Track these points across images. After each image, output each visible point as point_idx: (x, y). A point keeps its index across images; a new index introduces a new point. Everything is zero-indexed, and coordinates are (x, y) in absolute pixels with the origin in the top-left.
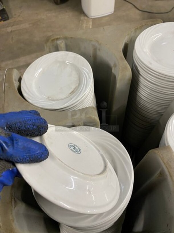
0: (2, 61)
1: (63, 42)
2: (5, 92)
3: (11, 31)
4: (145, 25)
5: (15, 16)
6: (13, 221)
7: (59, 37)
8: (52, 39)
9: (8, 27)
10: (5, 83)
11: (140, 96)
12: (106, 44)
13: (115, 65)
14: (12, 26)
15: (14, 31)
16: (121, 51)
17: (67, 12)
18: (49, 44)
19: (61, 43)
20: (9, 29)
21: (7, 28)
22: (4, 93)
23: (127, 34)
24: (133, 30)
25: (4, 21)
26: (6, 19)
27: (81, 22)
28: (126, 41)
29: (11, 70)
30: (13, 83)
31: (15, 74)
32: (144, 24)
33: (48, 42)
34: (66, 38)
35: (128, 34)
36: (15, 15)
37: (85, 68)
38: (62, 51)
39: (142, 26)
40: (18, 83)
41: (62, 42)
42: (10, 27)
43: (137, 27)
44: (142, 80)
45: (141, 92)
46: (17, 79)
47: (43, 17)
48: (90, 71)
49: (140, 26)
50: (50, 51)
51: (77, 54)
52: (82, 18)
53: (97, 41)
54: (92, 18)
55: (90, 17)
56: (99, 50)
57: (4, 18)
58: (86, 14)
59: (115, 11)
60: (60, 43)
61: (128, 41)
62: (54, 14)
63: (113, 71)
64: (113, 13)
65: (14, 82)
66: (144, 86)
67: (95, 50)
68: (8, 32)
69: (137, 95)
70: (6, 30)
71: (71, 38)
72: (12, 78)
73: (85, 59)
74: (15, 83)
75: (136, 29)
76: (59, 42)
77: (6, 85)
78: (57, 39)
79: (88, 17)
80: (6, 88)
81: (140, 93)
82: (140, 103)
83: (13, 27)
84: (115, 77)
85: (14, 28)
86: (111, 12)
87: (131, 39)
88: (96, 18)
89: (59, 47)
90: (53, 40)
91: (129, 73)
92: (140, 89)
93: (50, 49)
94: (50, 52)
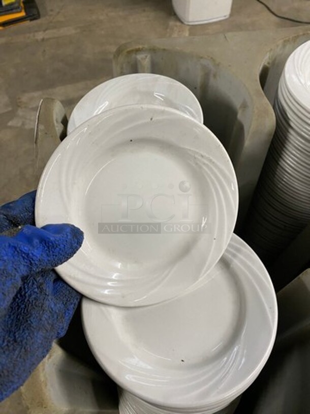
0: (24, 92)
1: (148, 57)
2: (38, 141)
3: (43, 40)
4: (304, 34)
5: (51, 13)
6: (46, 386)
7: (141, 47)
8: (128, 50)
9: (36, 31)
10: (39, 124)
11: (284, 167)
12: (230, 66)
13: (244, 106)
14: (45, 31)
15: (48, 39)
16: (257, 80)
17: (144, 11)
18: (121, 59)
19: (144, 59)
20: (40, 36)
21: (36, 34)
22: (36, 143)
23: (269, 49)
24: (280, 42)
25: (31, 20)
26: (35, 16)
27: (168, 30)
28: (266, 64)
29: (49, 101)
30: (54, 125)
31: (57, 110)
32: (301, 33)
33: (120, 56)
34: (153, 50)
35: (271, 50)
36: (52, 10)
37: (188, 107)
38: (144, 72)
39: (298, 36)
40: (62, 126)
41: (146, 57)
42: (41, 33)
43: (287, 39)
44: (291, 137)
45: (286, 160)
46: (60, 120)
47: (101, 18)
48: (198, 113)
49: (294, 35)
50: (122, 72)
51: (175, 81)
52: (172, 23)
53: (212, 58)
54: (188, 25)
55: (186, 23)
56: (215, 76)
57: (31, 14)
58: (180, 17)
59: (231, 15)
60: (142, 59)
61: (269, 63)
62: (121, 13)
63: (239, 116)
64: (227, 17)
65: (56, 124)
66: (295, 147)
67: (207, 76)
68: (37, 41)
69: (278, 164)
70: (34, 36)
71: (164, 50)
72: (52, 117)
73: (189, 90)
74: (57, 127)
75: (286, 42)
76: (140, 57)
77: (39, 127)
78: (138, 51)
79: (182, 23)
80: (39, 133)
81: (284, 161)
82: (281, 181)
83: (47, 32)
84: (241, 128)
85: (49, 34)
86: (225, 16)
87: (275, 59)
88: (196, 25)
89: (139, 66)
90: (129, 52)
91: (270, 122)
92: (285, 154)
93: (122, 68)
94: (122, 74)
